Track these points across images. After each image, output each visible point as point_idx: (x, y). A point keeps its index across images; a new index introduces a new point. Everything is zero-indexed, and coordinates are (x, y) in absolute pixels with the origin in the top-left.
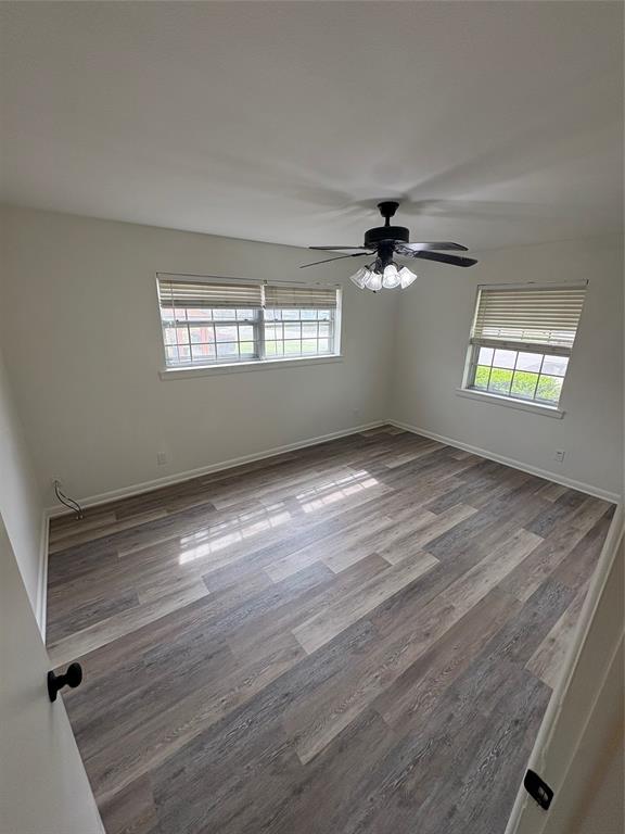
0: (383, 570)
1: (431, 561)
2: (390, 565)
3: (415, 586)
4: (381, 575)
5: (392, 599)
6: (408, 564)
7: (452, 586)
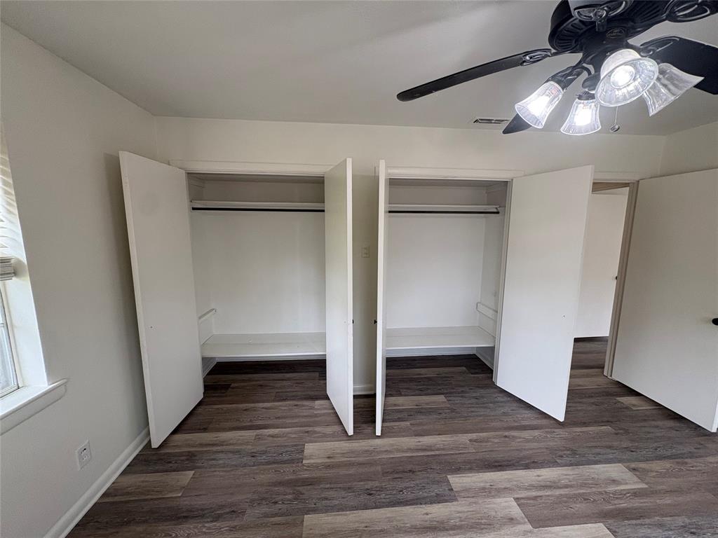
0: (528, 498)
1: (457, 481)
2: (517, 499)
3: (496, 466)
4: (534, 493)
5: (527, 467)
6: (490, 491)
7: (457, 452)
